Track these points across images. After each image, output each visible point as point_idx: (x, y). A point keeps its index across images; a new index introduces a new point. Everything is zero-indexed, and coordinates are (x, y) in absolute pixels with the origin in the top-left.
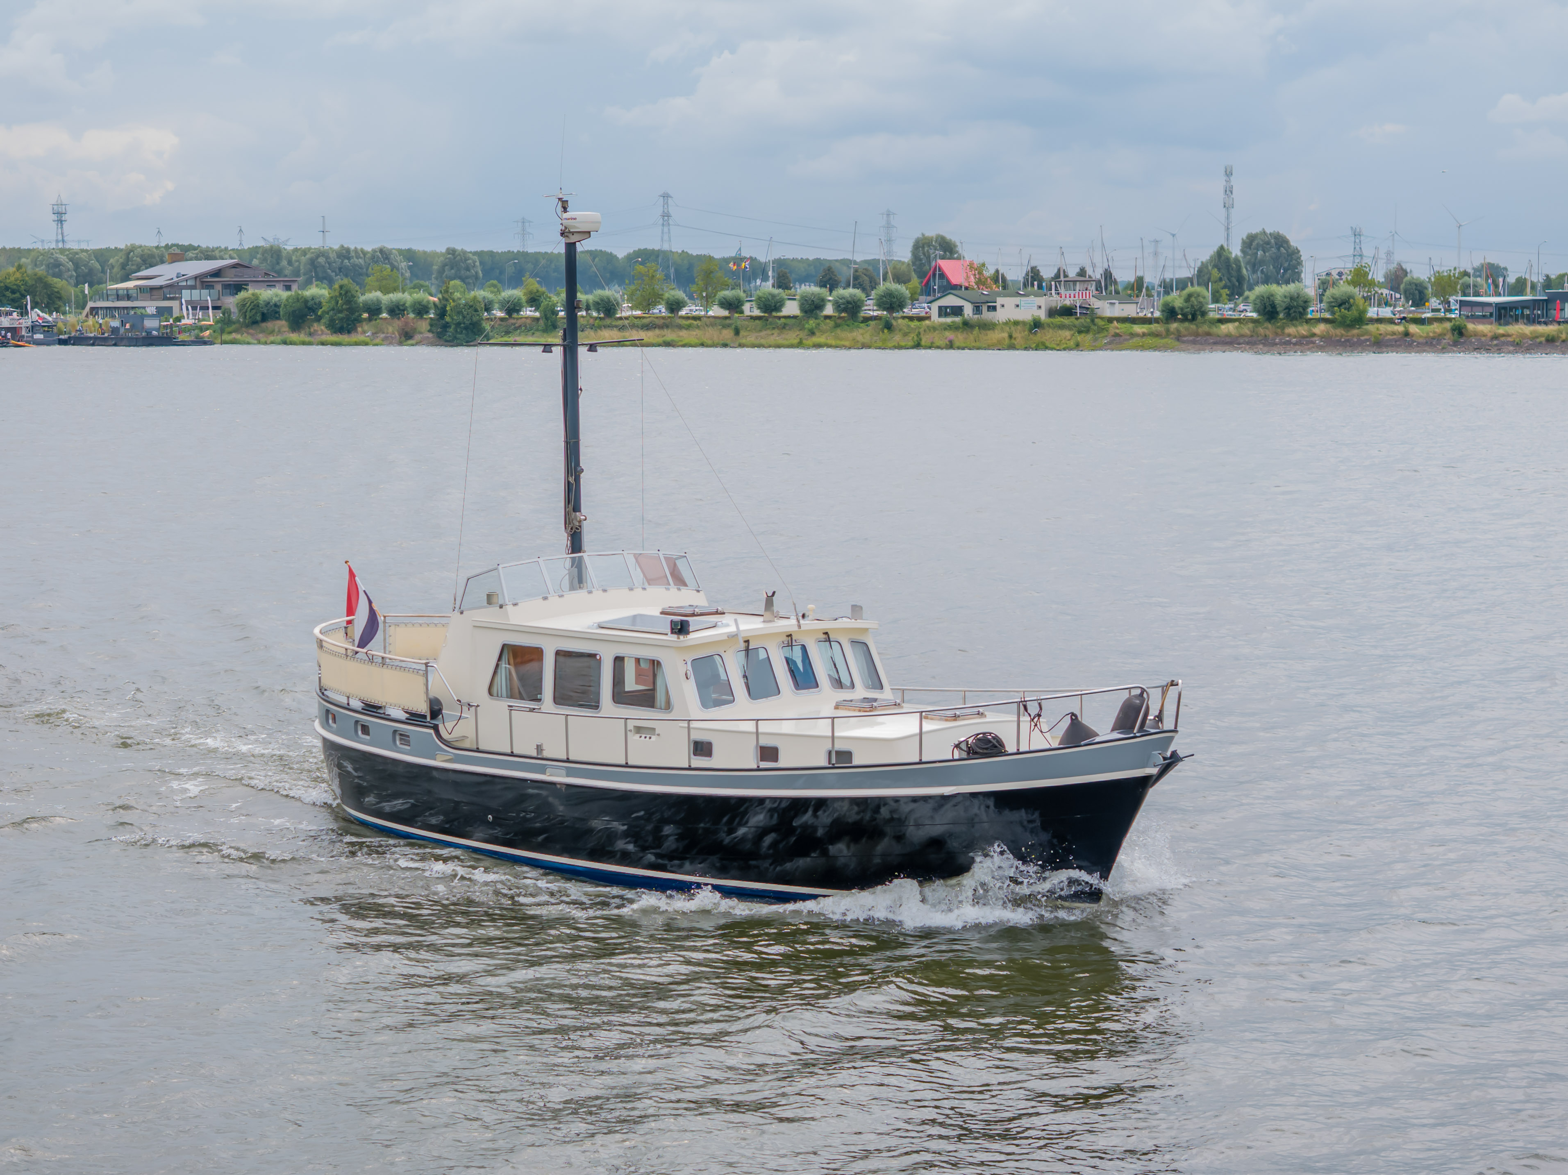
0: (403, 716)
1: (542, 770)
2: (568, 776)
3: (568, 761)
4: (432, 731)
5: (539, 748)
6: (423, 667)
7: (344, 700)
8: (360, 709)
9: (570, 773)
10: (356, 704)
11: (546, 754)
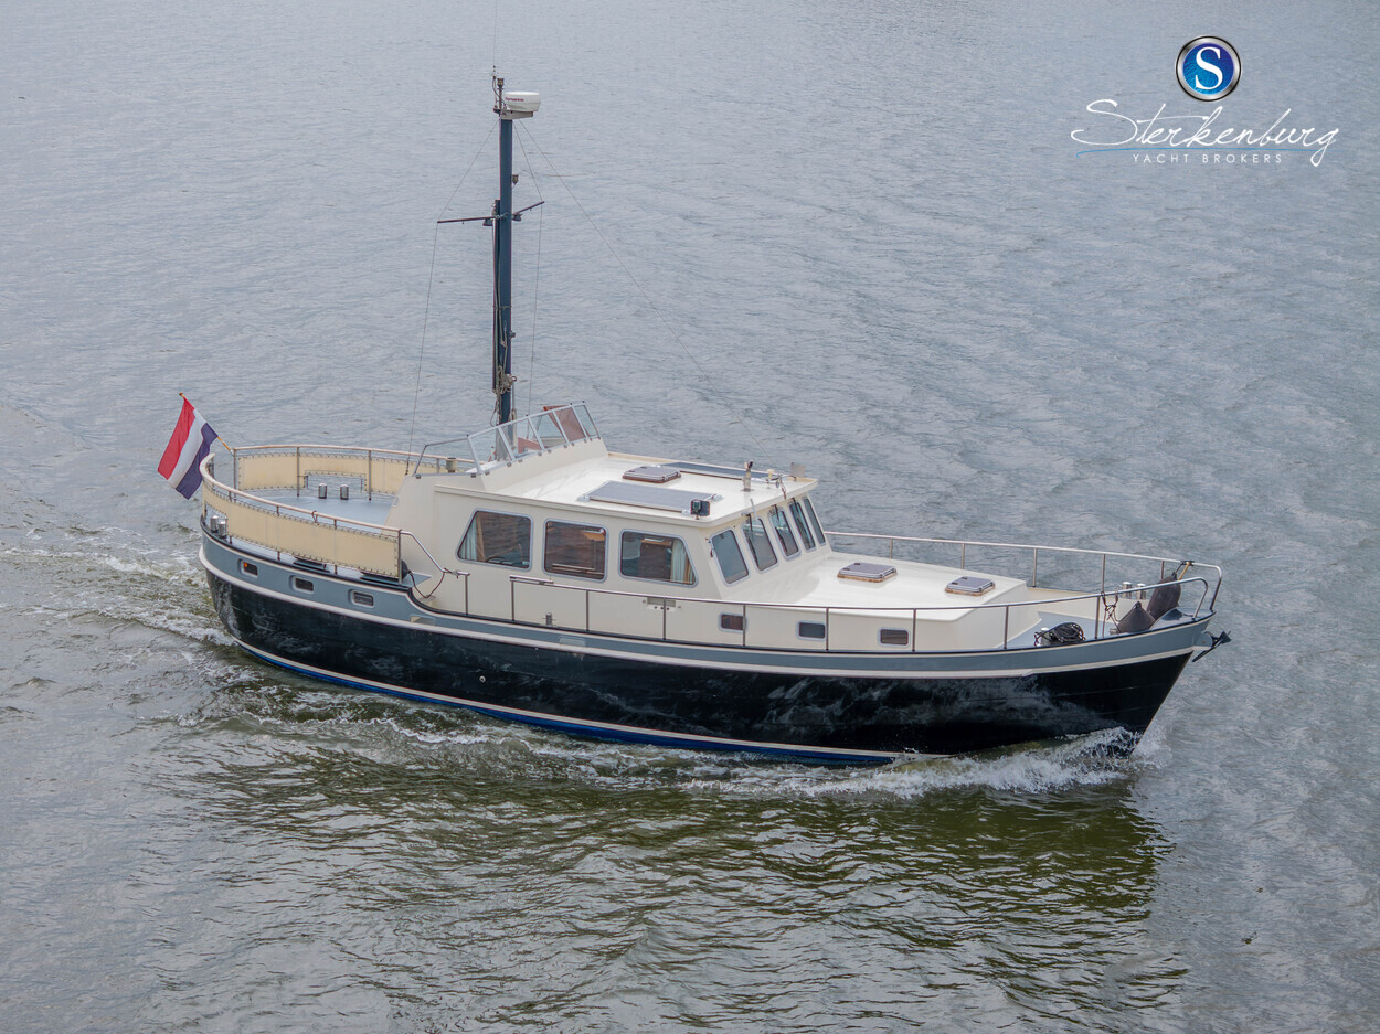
0: (357, 575)
1: (555, 639)
2: (587, 646)
3: (587, 632)
4: (406, 595)
5: (549, 618)
6: (396, 534)
7: (274, 556)
8: (291, 563)
9: (589, 643)
10: (288, 558)
11: (555, 623)
